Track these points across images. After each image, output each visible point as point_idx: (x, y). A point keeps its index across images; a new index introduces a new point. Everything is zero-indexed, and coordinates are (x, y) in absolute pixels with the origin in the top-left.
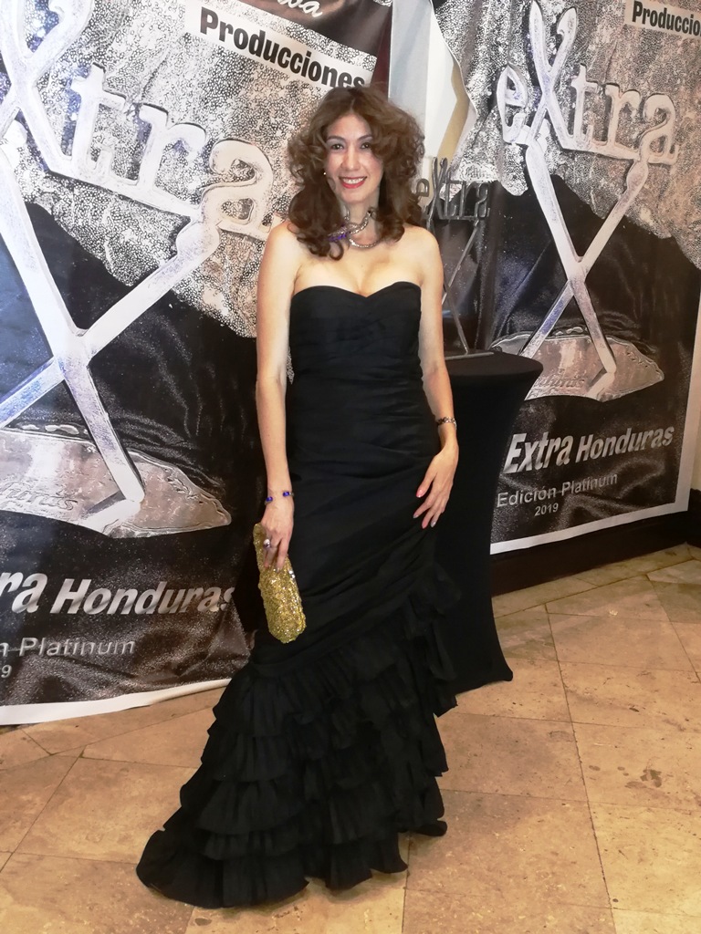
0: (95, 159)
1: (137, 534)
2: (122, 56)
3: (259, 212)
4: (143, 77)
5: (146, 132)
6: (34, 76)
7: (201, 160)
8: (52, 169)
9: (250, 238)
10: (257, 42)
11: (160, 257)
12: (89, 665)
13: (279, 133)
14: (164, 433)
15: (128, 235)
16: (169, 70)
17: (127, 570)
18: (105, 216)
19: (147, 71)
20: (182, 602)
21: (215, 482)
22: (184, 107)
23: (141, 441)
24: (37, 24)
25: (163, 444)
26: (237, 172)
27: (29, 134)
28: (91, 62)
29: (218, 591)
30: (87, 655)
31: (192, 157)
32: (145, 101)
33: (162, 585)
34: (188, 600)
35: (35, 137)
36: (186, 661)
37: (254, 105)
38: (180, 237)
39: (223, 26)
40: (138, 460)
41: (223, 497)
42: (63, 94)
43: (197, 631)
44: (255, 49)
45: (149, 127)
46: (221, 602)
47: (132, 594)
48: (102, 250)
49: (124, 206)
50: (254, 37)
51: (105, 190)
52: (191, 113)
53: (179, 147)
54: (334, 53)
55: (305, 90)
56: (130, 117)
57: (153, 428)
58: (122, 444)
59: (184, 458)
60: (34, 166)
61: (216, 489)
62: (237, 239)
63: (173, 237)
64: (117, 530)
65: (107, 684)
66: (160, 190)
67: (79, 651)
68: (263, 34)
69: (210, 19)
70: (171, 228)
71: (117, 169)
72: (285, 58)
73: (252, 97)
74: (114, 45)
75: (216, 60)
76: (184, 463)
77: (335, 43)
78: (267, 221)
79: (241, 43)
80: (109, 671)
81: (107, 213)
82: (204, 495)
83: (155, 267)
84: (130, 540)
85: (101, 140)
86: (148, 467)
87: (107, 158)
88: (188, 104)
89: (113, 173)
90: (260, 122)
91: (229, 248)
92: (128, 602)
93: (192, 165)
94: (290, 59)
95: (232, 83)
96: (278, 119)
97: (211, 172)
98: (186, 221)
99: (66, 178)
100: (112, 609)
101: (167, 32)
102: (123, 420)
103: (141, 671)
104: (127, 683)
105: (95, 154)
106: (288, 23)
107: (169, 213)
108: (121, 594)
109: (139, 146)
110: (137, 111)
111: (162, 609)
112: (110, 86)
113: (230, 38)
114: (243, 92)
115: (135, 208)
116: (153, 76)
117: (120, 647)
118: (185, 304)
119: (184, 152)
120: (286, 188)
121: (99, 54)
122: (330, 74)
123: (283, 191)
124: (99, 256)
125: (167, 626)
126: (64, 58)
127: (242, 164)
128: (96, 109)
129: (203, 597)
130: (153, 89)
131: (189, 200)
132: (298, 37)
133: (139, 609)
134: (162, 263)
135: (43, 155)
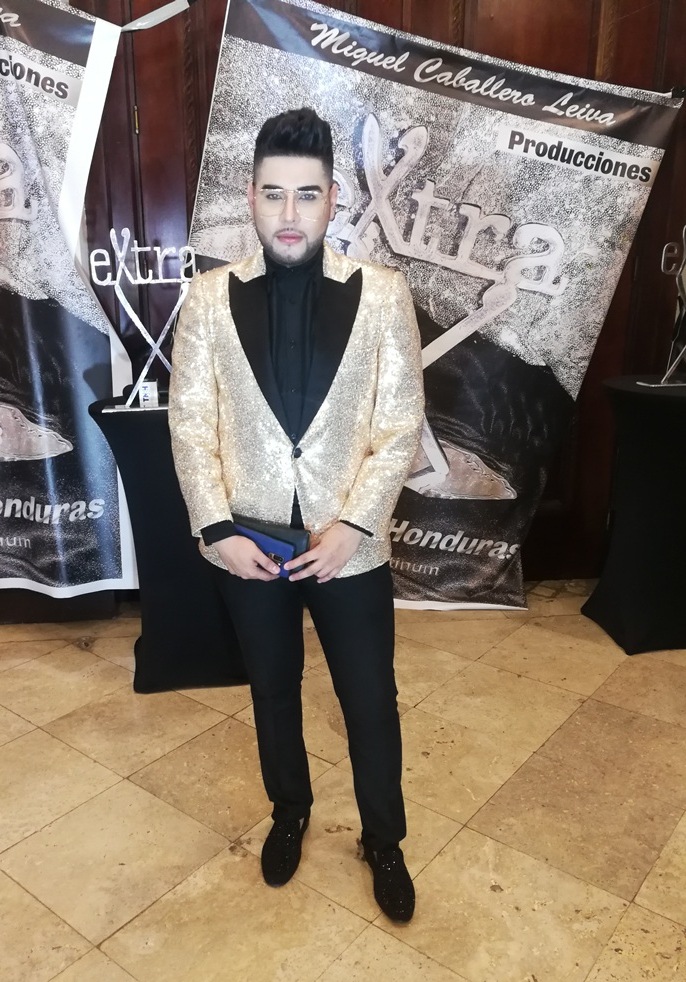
0: (427, 244)
1: (443, 496)
2: (448, 172)
3: (550, 276)
4: (463, 185)
5: (464, 222)
6: (387, 191)
7: (506, 240)
8: (396, 251)
9: (541, 294)
10: (555, 150)
11: (470, 308)
12: (406, 577)
13: (572, 216)
14: (466, 429)
15: (447, 294)
16: (482, 178)
17: (434, 519)
18: (431, 281)
19: (466, 180)
20: (475, 547)
21: (505, 467)
22: (493, 203)
23: (448, 433)
24: (390, 157)
25: (464, 437)
26: (535, 247)
27: (382, 229)
28: (426, 179)
29: (505, 546)
30: (405, 570)
31: (498, 238)
32: (464, 201)
33: (460, 534)
34: (480, 547)
35: (385, 231)
36: (476, 588)
37: (551, 196)
38: (486, 295)
39: (528, 142)
40: (445, 446)
41: (510, 479)
42: (406, 202)
43: (487, 570)
44: (553, 155)
45: (467, 219)
46: (507, 552)
47: (438, 536)
48: (428, 304)
49: (445, 274)
50: (553, 147)
51: (432, 264)
52: (499, 206)
53: (489, 231)
54: (626, 151)
55: (597, 182)
56: (453, 213)
57: (457, 425)
58: (434, 434)
59: (480, 448)
60: (384, 250)
61: (505, 472)
62: (531, 295)
63: (480, 295)
64: (428, 492)
65: (418, 592)
66: (474, 262)
67: (399, 567)
68: (560, 144)
69: (517, 138)
70: (480, 288)
71: (441, 250)
72: (580, 159)
73: (550, 191)
74: (443, 166)
75: (520, 167)
76: (480, 451)
77: (627, 143)
78: (556, 281)
79: (541, 152)
80: (420, 584)
81: (432, 279)
82: (495, 475)
83: (466, 315)
84: (437, 499)
85: (432, 230)
86: (452, 451)
87: (435, 242)
88: (497, 200)
89: (438, 252)
90: (556, 209)
91: (523, 302)
92: (435, 540)
93: (499, 244)
94: (584, 160)
95: (533, 183)
96: (572, 206)
97: (514, 248)
98: (491, 283)
99: (405, 257)
100: (423, 543)
101: (482, 152)
102: (435, 418)
103: (443, 588)
104: (432, 594)
105: (427, 240)
106: (583, 133)
107: (478, 278)
108: (429, 534)
109: (459, 232)
110: (458, 209)
111: (460, 549)
112: (438, 194)
113: (532, 149)
114: (542, 188)
115: (453, 275)
116: (471, 183)
117: (428, 570)
118: (487, 341)
119: (493, 235)
120: (574, 257)
121: (432, 173)
122: (620, 168)
123: (572, 259)
124: (425, 308)
125: (464, 562)
126: (408, 178)
127: (540, 241)
128: (428, 210)
129: (493, 547)
130: (470, 193)
131: (495, 268)
132: (593, 141)
133: (443, 546)
134: (471, 312)
135: (390, 243)
